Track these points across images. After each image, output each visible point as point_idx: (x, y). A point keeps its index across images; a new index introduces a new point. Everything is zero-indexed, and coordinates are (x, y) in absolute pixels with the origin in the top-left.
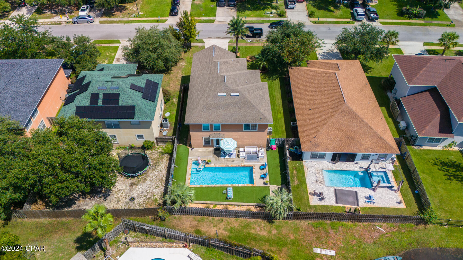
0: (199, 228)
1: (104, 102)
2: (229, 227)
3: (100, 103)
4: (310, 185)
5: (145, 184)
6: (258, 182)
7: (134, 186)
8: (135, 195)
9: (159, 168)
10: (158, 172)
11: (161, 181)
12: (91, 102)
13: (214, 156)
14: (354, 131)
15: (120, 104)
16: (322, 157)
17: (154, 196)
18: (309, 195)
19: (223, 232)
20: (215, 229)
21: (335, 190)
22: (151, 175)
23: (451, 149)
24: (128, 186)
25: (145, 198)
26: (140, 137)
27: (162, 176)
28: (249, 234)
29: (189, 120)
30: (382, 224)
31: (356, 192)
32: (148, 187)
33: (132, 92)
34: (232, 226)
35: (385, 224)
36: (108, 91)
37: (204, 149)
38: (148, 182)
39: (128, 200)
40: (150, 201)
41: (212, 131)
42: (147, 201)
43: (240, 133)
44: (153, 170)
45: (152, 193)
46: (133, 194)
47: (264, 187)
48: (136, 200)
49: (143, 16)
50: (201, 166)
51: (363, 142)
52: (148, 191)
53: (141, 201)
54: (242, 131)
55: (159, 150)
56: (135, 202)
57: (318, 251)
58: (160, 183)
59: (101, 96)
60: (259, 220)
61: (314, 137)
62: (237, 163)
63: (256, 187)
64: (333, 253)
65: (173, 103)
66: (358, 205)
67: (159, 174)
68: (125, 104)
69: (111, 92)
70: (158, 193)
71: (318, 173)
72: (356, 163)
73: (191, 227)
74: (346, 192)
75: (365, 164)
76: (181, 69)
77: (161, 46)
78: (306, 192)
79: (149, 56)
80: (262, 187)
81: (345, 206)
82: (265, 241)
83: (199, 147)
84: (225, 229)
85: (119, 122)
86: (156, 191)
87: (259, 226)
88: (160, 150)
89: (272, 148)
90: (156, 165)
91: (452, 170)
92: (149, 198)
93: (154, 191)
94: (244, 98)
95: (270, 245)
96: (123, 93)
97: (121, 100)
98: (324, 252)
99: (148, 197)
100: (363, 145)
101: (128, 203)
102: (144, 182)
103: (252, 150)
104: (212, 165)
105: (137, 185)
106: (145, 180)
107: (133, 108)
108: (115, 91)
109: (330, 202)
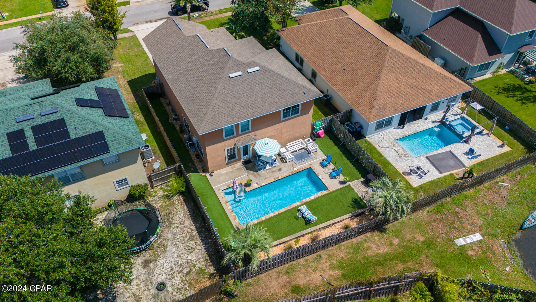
0: (294, 283)
1: (38, 141)
2: (335, 262)
3: (32, 145)
4: (396, 164)
5: (168, 254)
6: (333, 185)
7: (152, 265)
8: (162, 278)
9: (177, 220)
10: (177, 227)
11: (192, 238)
12: (13, 149)
13: (248, 173)
14: (414, 78)
15: (73, 136)
16: (388, 123)
17: (195, 266)
18: (404, 176)
19: (331, 272)
20: (318, 274)
21: (427, 157)
22: (169, 235)
23: (500, 73)
24: (140, 268)
25: (180, 275)
26: (122, 182)
27: (189, 230)
28: (367, 259)
30: (502, 178)
31: (451, 152)
32: (175, 255)
33: (84, 111)
34: (339, 259)
35: (505, 177)
36: (39, 121)
37: (229, 169)
38: (171, 249)
39: (153, 291)
40: (193, 275)
41: (238, 135)
42: (188, 278)
43: (277, 126)
44: (169, 227)
45: (188, 263)
46: (158, 277)
47: (344, 188)
48: (168, 284)
49: (10, 18)
50: (239, 193)
51: (430, 88)
52: (180, 262)
53: (177, 282)
54: (280, 122)
55: (159, 195)
56: (170, 289)
57: (461, 242)
58: (193, 243)
59: (29, 134)
60: (368, 234)
61: (375, 100)
63: (333, 192)
64: (477, 237)
66: (464, 166)
67: (182, 229)
68: (81, 134)
69: (45, 120)
70: (199, 259)
71: (394, 146)
72: (426, 119)
73: (282, 287)
74: (440, 156)
76: (118, 72)
78: (398, 173)
80: (341, 189)
81: (452, 172)
82: (392, 259)
83: (220, 167)
84: (332, 267)
85: (80, 167)
86: (192, 257)
87: (373, 241)
88: (160, 193)
89: (318, 136)
91: (518, 93)
92: (189, 272)
93: (190, 258)
94: (269, 71)
95: (403, 262)
96: (69, 116)
97: (70, 129)
98: (469, 241)
99: (185, 271)
100: (432, 91)
101: (158, 296)
102: (165, 251)
103: (297, 145)
104: (254, 185)
105: (156, 260)
106: (165, 247)
107: (100, 135)
108: (52, 118)
109: (433, 175)
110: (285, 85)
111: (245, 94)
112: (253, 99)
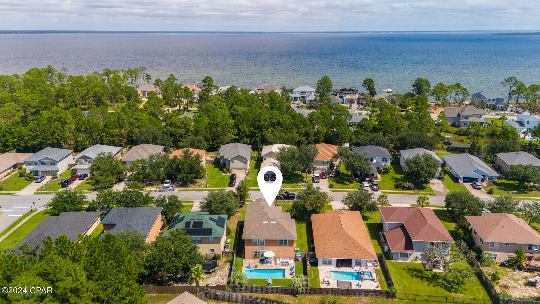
1: (193, 227)
3: (191, 227)
5: (215, 278)
6: (288, 277)
9: (224, 269)
10: (223, 271)
11: (226, 276)
12: (186, 227)
13: (260, 263)
14: (349, 246)
15: (203, 228)
16: (330, 263)
21: (338, 281)
22: (219, 273)
23: (416, 262)
25: (215, 284)
26: (213, 251)
27: (226, 273)
29: (245, 237)
30: (365, 298)
31: (351, 282)
32: (217, 279)
33: (210, 221)
35: (367, 298)
36: (196, 221)
37: (253, 260)
38: (217, 277)
39: (205, 285)
41: (259, 245)
43: (277, 247)
44: (220, 271)
45: (220, 282)
46: (208, 282)
47: (292, 279)
48: (210, 285)
49: (209, 187)
50: (252, 269)
51: (354, 252)
52: (217, 281)
54: (278, 246)
59: (192, 223)
60: (288, 295)
61: (324, 249)
62: (275, 267)
63: (287, 279)
65: (232, 236)
66: (351, 288)
67: (224, 273)
68: (206, 228)
69: (198, 221)
70: (224, 282)
71: (327, 273)
72: (353, 268)
74: (344, 282)
75: (357, 268)
76: (237, 217)
77: (226, 201)
78: (319, 282)
79: (218, 207)
80: (290, 279)
81: (343, 288)
83: (250, 258)
85: (201, 238)
86: (222, 281)
87: (288, 298)
88: (224, 260)
89: (298, 260)
90: (221, 268)
91: (414, 273)
94: (279, 224)
96: (205, 221)
97: (203, 225)
99: (217, 284)
103: (285, 260)
104: (258, 268)
105: (210, 278)
106: (215, 275)
107: (211, 230)
108: (200, 221)
109: (334, 286)
111: (266, 230)
112: (268, 232)
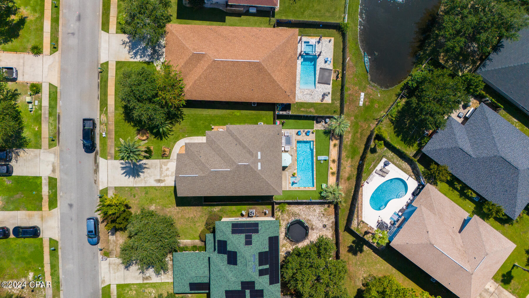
0: (346, 178)
1: (266, 264)
2: (346, 159)
3: (267, 266)
4: (314, 100)
5: (312, 220)
6: (312, 137)
7: (314, 227)
8: (321, 225)
9: (297, 211)
10: (301, 212)
11: (309, 208)
12: (266, 274)
13: (286, 171)
14: (282, 60)
15: (267, 250)
17: (322, 211)
18: (323, 102)
19: (349, 162)
20: (347, 168)
21: (319, 83)
22: (304, 216)
24: (313, 231)
25: (323, 218)
27: (305, 208)
28: (350, 146)
31: (321, 68)
32: (314, 217)
33: (255, 243)
34: (345, 156)
36: (257, 263)
38: (310, 218)
39: (325, 229)
40: (325, 213)
42: (325, 216)
45: (319, 213)
46: (320, 226)
47: (316, 133)
48: (325, 223)
51: (289, 56)
52: (318, 216)
53: (325, 220)
55: (280, 214)
56: (327, 223)
57: (361, 103)
58: (311, 208)
59: (261, 267)
61: (286, 92)
62: (294, 152)
63: (316, 139)
64: (363, 94)
66: (332, 70)
67: (303, 211)
68: (267, 246)
69: (257, 260)
70: (320, 209)
71: (304, 92)
73: (345, 183)
74: (321, 76)
78: (320, 104)
80: (316, 135)
81: (332, 79)
82: (355, 136)
84: (347, 161)
90: (294, 214)
92: (323, 214)
93: (317, 212)
94: (262, 148)
95: (357, 132)
96: (258, 250)
97: (264, 250)
98: (362, 100)
99: (322, 215)
100: (291, 55)
101: (327, 228)
102: (310, 220)
104: (295, 172)
105: (313, 225)
106: (308, 220)
107: (270, 239)
109: (328, 88)
110: (271, 142)
111: (270, 165)
112: (273, 162)
